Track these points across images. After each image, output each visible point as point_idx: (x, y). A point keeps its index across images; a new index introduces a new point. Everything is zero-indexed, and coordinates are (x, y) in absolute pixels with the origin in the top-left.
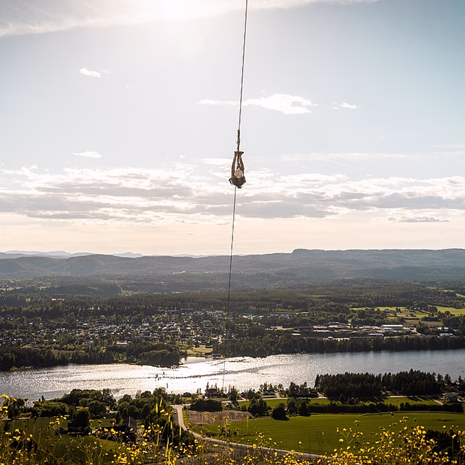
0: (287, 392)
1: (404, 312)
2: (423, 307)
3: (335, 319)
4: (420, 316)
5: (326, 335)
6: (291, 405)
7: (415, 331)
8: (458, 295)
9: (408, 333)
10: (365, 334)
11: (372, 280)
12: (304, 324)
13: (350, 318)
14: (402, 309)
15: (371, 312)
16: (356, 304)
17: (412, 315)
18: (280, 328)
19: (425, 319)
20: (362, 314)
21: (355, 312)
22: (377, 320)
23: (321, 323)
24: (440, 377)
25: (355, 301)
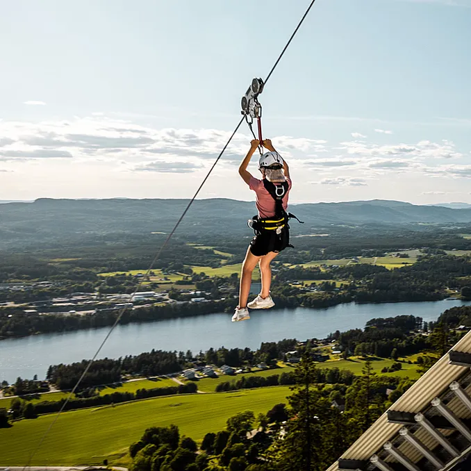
0: (13, 390)
1: (158, 276)
2: (178, 269)
3: (80, 290)
4: (174, 279)
5: (67, 309)
6: (16, 406)
7: (166, 297)
8: (216, 252)
9: (160, 300)
10: (113, 305)
11: (128, 236)
12: (41, 298)
13: (98, 285)
14: (156, 271)
15: (121, 278)
16: (106, 269)
17: (166, 279)
18: (10, 304)
19: (179, 283)
20: (111, 281)
21: (103, 278)
22: (128, 288)
23: (63, 294)
24: (181, 354)
25: (105, 266)
